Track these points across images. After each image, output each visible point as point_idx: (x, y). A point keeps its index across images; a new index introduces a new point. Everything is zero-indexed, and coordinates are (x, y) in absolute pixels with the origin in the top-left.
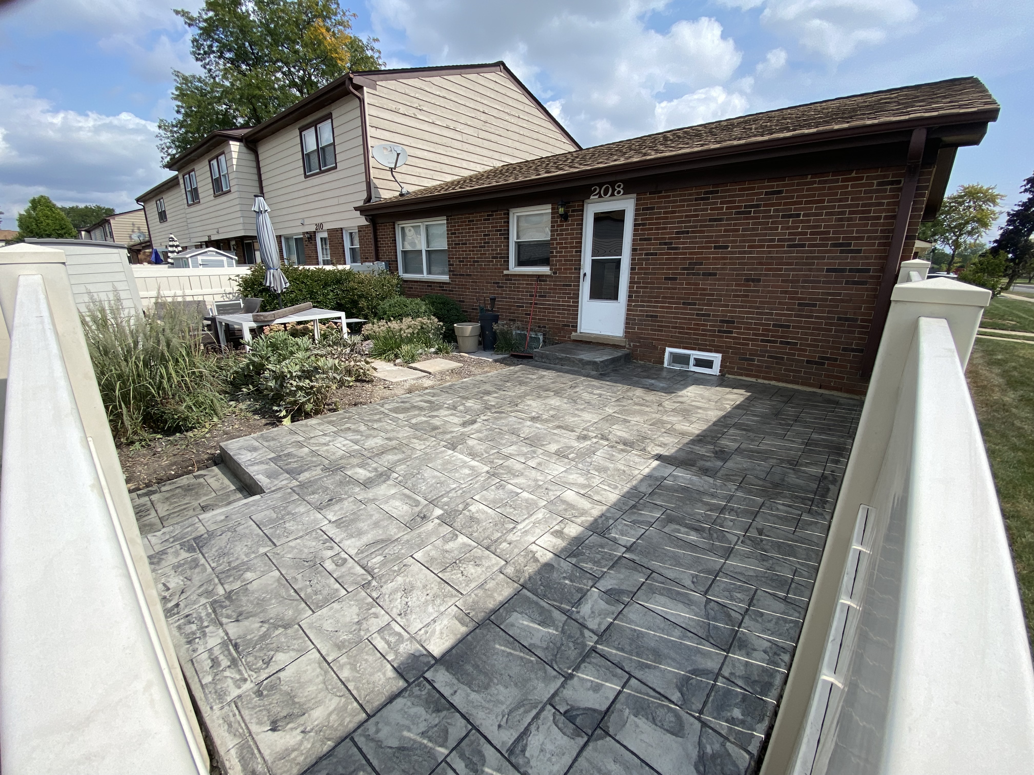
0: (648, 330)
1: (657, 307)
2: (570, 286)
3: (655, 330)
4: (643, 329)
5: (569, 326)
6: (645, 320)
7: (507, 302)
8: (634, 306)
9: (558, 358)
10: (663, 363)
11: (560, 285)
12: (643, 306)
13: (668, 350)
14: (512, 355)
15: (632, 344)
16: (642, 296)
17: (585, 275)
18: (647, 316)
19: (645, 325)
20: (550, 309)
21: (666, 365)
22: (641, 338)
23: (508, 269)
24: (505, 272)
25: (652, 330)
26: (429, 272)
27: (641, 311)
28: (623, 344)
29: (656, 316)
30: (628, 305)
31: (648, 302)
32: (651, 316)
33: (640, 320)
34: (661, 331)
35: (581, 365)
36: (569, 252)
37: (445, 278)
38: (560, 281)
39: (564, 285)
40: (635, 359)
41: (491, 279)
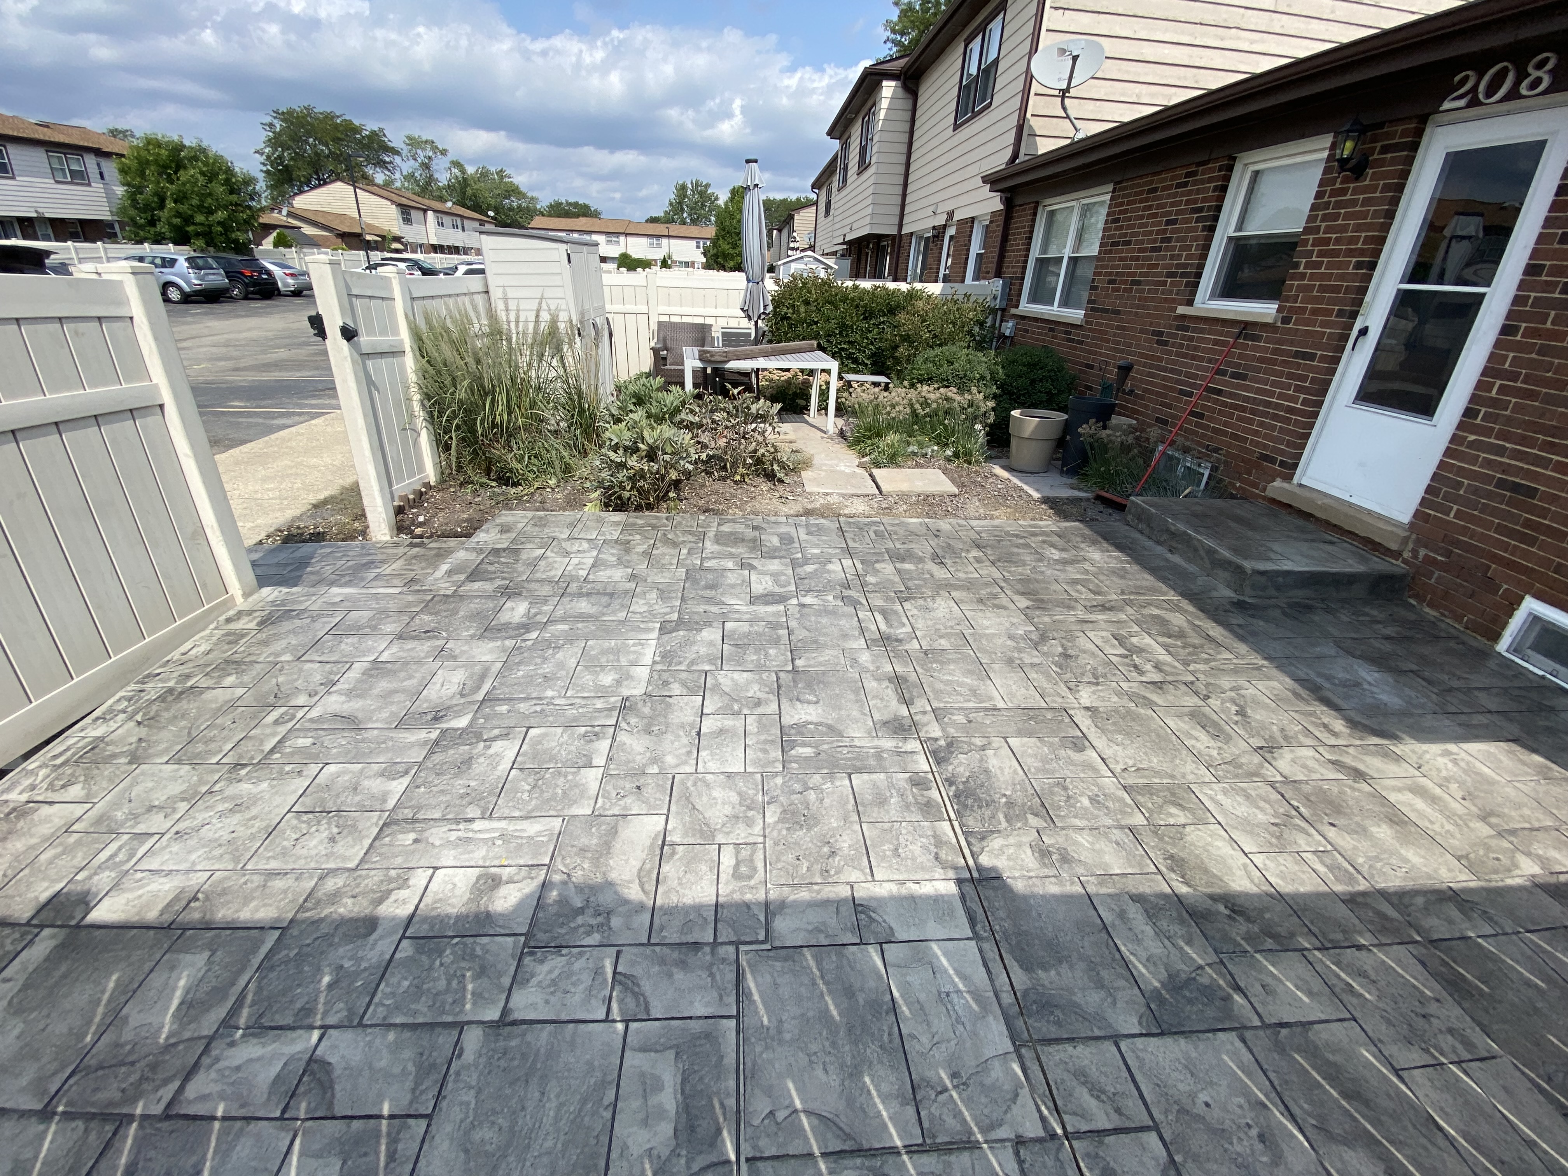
0: (1488, 525)
1: (1544, 463)
2: (1312, 357)
3: (1511, 533)
4: (1471, 519)
5: (1273, 460)
6: (1489, 495)
7: (1164, 378)
8: (1471, 445)
10: (1496, 637)
11: (1288, 353)
12: (1500, 451)
13: (1531, 605)
14: (1098, 498)
15: (1422, 552)
16: (1509, 421)
17: (1364, 332)
18: (1501, 484)
19: (1484, 509)
20: (1244, 409)
21: (1503, 646)
22: (1457, 543)
23: (1190, 303)
24: (1181, 310)
25: (1500, 529)
26: (1063, 303)
27: (1488, 463)
28: (1394, 546)
29: (1532, 493)
30: (1454, 439)
31: (1523, 440)
32: (1516, 488)
33: (1476, 491)
34: (1532, 541)
36: (1339, 264)
37: (1076, 315)
38: (1292, 344)
39: (1297, 354)
40: (1416, 596)
41: (1151, 325)
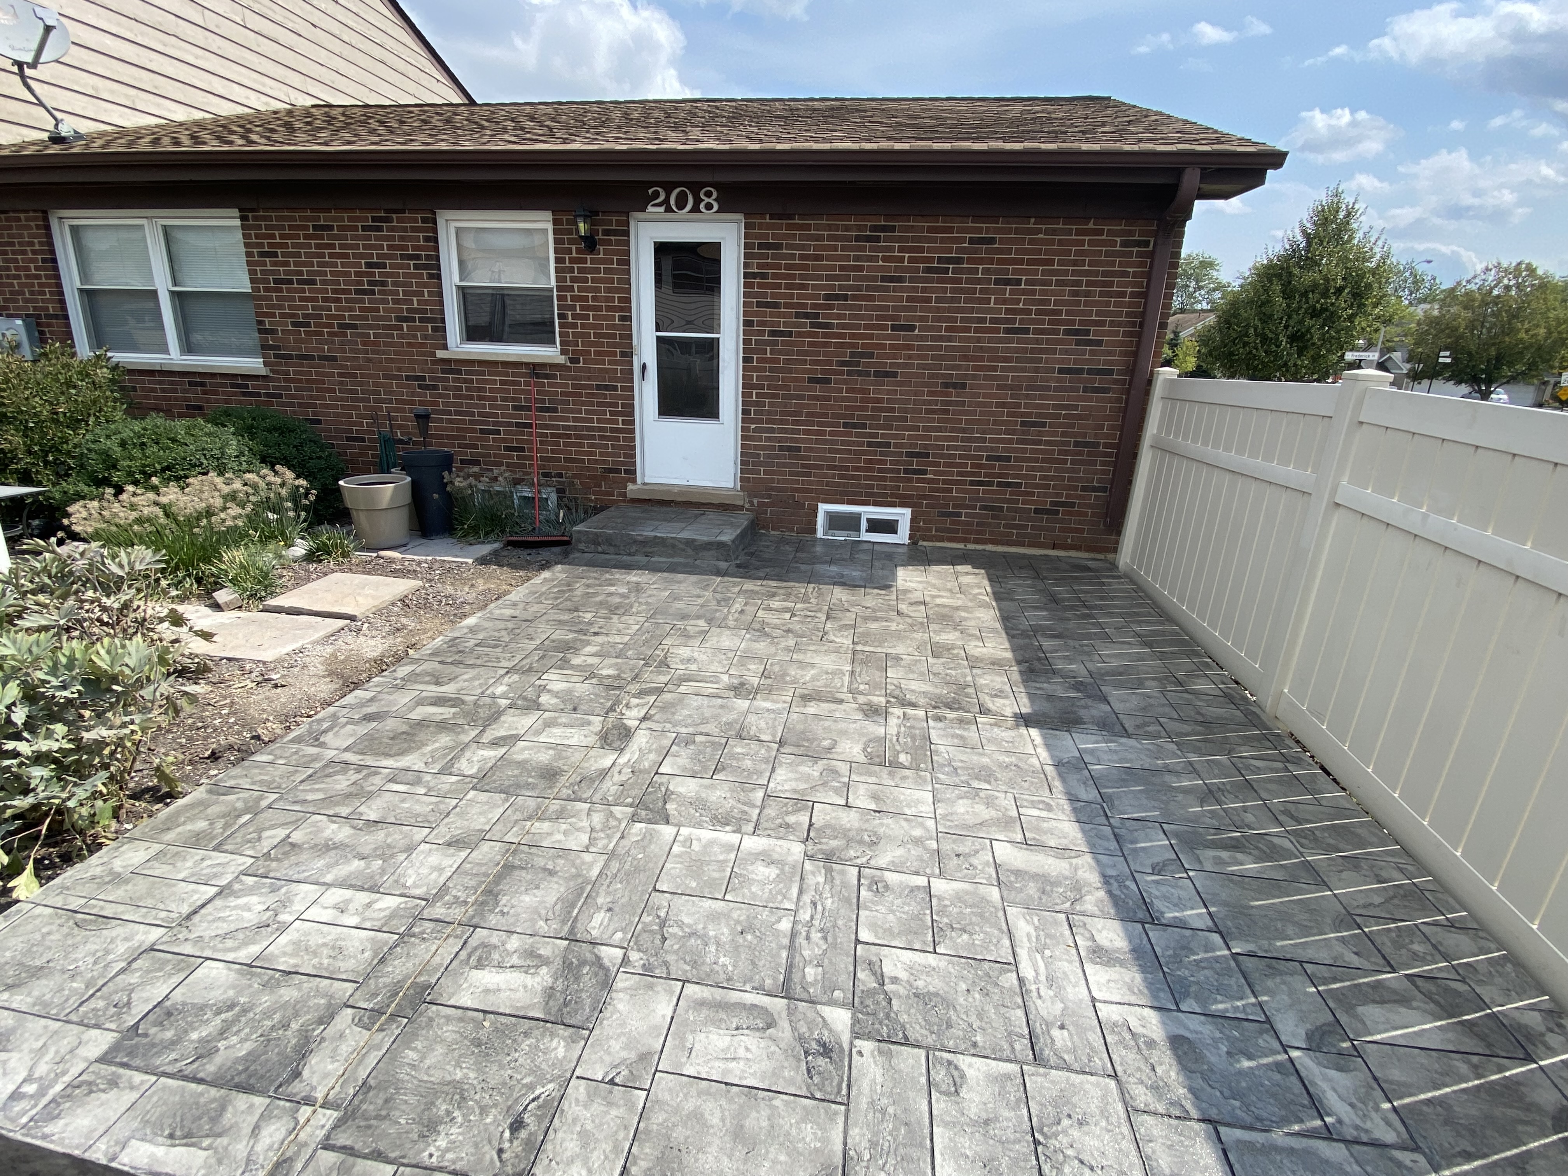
0: (784, 473)
1: (798, 432)
2: (615, 388)
3: (798, 474)
4: (773, 473)
5: (618, 471)
6: (777, 457)
7: (451, 421)
8: (754, 430)
9: (635, 542)
10: (814, 531)
11: (590, 387)
12: (772, 430)
13: (823, 508)
14: (510, 543)
15: (755, 501)
16: (769, 413)
17: (644, 367)
18: (781, 448)
19: (779, 465)
20: (569, 436)
21: (820, 534)
22: (772, 489)
23: (445, 347)
24: (440, 354)
25: (791, 474)
26: (188, 347)
27: (768, 439)
28: (740, 503)
29: (799, 449)
30: (743, 429)
31: (782, 422)
32: (789, 449)
33: (769, 456)
34: (809, 475)
35: (690, 552)
36: (605, 318)
37: (253, 364)
38: (589, 379)
39: (599, 387)
40: (763, 528)
41: (399, 369)
